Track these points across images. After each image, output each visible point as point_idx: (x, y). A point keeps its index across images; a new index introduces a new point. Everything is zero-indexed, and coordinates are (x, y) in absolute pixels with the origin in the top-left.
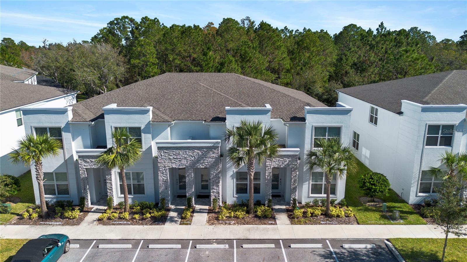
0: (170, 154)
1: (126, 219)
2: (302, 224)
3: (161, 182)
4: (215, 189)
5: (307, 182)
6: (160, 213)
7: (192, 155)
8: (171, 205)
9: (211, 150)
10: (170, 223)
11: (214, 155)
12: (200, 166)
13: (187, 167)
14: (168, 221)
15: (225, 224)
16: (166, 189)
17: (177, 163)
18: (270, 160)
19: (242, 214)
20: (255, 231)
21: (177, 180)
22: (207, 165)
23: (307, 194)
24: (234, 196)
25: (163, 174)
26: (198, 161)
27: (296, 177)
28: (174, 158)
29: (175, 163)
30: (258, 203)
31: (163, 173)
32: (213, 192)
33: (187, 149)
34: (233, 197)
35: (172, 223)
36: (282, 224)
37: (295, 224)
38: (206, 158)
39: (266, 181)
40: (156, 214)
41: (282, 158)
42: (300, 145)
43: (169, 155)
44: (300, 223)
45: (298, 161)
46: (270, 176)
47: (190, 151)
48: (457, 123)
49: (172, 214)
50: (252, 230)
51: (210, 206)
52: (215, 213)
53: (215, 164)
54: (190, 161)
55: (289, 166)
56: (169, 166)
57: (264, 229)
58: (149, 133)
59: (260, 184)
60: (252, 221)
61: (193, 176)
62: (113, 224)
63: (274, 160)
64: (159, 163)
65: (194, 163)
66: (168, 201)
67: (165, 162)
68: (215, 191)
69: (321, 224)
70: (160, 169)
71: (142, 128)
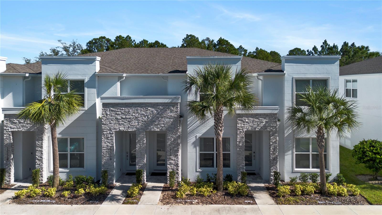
0: (118, 113)
1: (51, 197)
2: (292, 204)
3: (104, 151)
4: (172, 160)
5: (290, 152)
6: (98, 189)
7: (144, 114)
8: (116, 182)
9: (168, 108)
10: (110, 202)
11: (172, 114)
12: (155, 128)
13: (138, 129)
14: (107, 200)
15: (185, 204)
16: (111, 159)
17: (126, 124)
18: (242, 120)
19: (208, 190)
20: (227, 212)
21: (127, 154)
22: (163, 127)
23: (291, 167)
24: (197, 171)
25: (108, 140)
26: (152, 122)
27: (276, 143)
28: (122, 118)
29: (123, 124)
30: (229, 178)
31: (107, 138)
32: (171, 164)
33: (139, 107)
34: (196, 172)
35: (113, 202)
36: (264, 204)
37: (282, 204)
38: (162, 117)
39: (238, 149)
40: (93, 189)
43: (116, 114)
44: (288, 203)
45: (278, 122)
46: (243, 142)
47: (142, 109)
49: (115, 192)
50: (223, 211)
51: (167, 183)
52: (172, 190)
53: (173, 126)
54: (142, 121)
55: (266, 128)
56: (116, 129)
57: (239, 210)
58: (94, 87)
59: (230, 154)
60: (222, 200)
61: (145, 142)
62: (32, 203)
63: (247, 121)
64: (103, 124)
65: (148, 124)
66: (113, 176)
67: (110, 123)
68: (173, 162)
69: (319, 204)
70: (104, 133)
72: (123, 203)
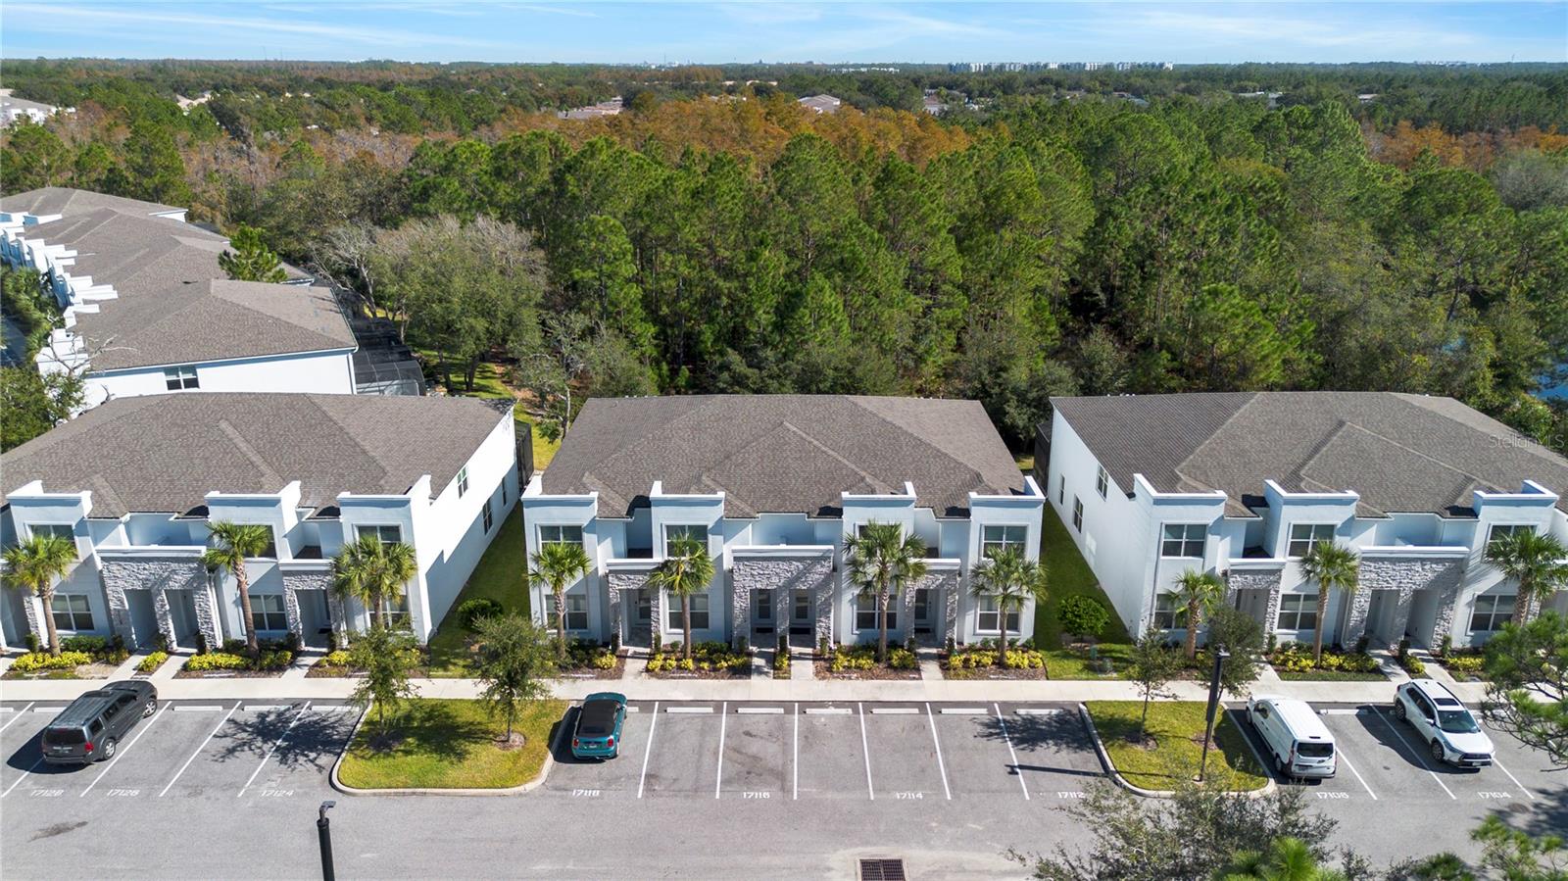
0: (754, 567)
1: (690, 670)
2: (961, 679)
3: (737, 611)
4: (823, 622)
5: (973, 611)
6: (739, 660)
7: (787, 570)
8: (752, 646)
9: (819, 562)
10: (758, 675)
11: (824, 569)
12: (801, 585)
13: (779, 587)
14: (754, 673)
15: (844, 679)
16: (744, 621)
17: (763, 581)
18: (913, 580)
19: (868, 662)
20: (889, 689)
22: (811, 584)
23: (973, 629)
24: (854, 632)
25: (742, 599)
26: (797, 578)
27: (954, 603)
28: (759, 574)
29: (760, 580)
30: (894, 645)
31: (741, 597)
32: (820, 627)
33: (781, 560)
34: (852, 634)
35: (762, 676)
36: (930, 679)
37: (950, 679)
38: (810, 573)
39: (906, 608)
40: (735, 661)
41: (932, 575)
42: (961, 553)
43: (752, 569)
44: (957, 677)
45: (959, 579)
46: (913, 602)
47: (785, 563)
48: (1210, 522)
49: (757, 661)
50: (885, 688)
51: (816, 649)
52: (825, 660)
53: (824, 583)
54: (785, 578)
55: (943, 586)
56: (751, 586)
57: (902, 687)
58: (720, 534)
59: (895, 613)
60: (884, 674)
61: (787, 601)
62: (672, 678)
63: (919, 578)
64: (735, 580)
65: (791, 581)
66: (748, 640)
67: (744, 580)
68: (823, 624)
69: (990, 679)
70: (736, 591)
71: (710, 527)
72: (774, 678)
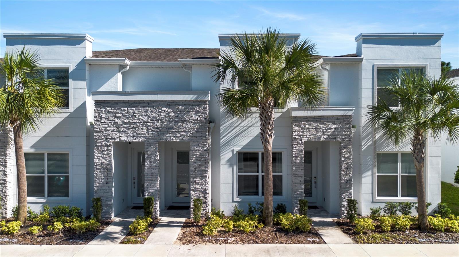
0: (117, 115)
1: (12, 234)
2: (381, 243)
3: (97, 170)
4: (198, 184)
5: (370, 172)
7: (156, 118)
8: (115, 216)
9: (192, 109)
10: (100, 241)
11: (197, 117)
12: (172, 138)
13: (147, 139)
14: (96, 239)
16: (107, 183)
17: (129, 131)
18: (300, 126)
19: (251, 224)
20: (281, 253)
21: (134, 179)
22: (184, 136)
23: (371, 195)
24: (235, 200)
25: (103, 154)
26: (168, 129)
27: (350, 159)
28: (124, 123)
29: (125, 131)
30: (281, 209)
31: (102, 152)
32: (196, 189)
33: (148, 107)
34: (233, 201)
35: (105, 242)
36: (337, 243)
37: (365, 243)
38: (183, 122)
39: (294, 168)
40: (76, 224)
41: (323, 123)
43: (115, 117)
44: (373, 241)
45: (353, 130)
46: (301, 158)
47: (153, 110)
49: (111, 229)
50: (275, 252)
51: (189, 218)
53: (199, 135)
54: (154, 128)
55: (335, 138)
56: (114, 139)
57: (299, 251)
58: (83, 79)
59: (281, 176)
60: (272, 238)
61: (158, 158)
63: (307, 126)
64: (96, 132)
66: (110, 207)
67: (106, 130)
68: (198, 186)
69: (420, 242)
70: (98, 145)
71: (71, 70)
72: (121, 243)
